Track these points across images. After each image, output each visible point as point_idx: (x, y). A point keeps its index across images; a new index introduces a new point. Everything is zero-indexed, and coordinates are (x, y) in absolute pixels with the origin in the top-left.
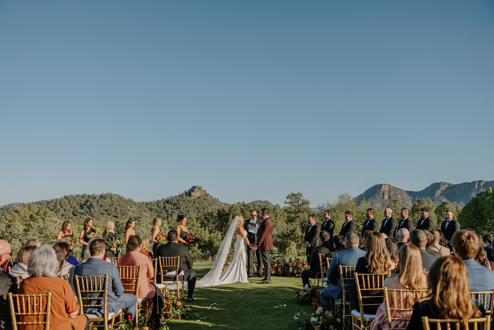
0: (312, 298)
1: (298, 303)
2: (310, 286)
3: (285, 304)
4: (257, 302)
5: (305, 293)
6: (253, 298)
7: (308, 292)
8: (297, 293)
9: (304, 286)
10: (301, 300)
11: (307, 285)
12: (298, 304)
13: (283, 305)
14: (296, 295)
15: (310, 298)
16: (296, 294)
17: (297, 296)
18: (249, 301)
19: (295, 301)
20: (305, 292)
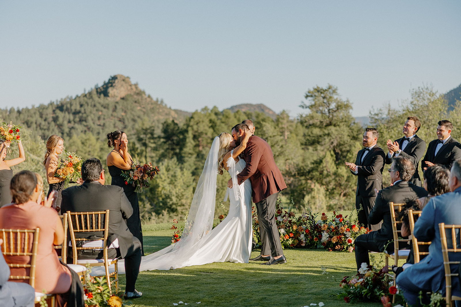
0: (376, 290)
1: (347, 300)
2: (370, 268)
3: (321, 301)
4: (265, 298)
5: (361, 280)
6: (255, 292)
7: (367, 279)
8: (344, 281)
9: (359, 267)
10: (353, 294)
11: (364, 265)
12: (348, 302)
13: (317, 303)
14: (343, 284)
15: (371, 290)
16: (342, 282)
17: (345, 287)
18: (249, 297)
19: (341, 296)
20: (360, 278)
